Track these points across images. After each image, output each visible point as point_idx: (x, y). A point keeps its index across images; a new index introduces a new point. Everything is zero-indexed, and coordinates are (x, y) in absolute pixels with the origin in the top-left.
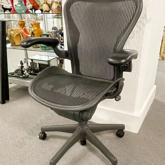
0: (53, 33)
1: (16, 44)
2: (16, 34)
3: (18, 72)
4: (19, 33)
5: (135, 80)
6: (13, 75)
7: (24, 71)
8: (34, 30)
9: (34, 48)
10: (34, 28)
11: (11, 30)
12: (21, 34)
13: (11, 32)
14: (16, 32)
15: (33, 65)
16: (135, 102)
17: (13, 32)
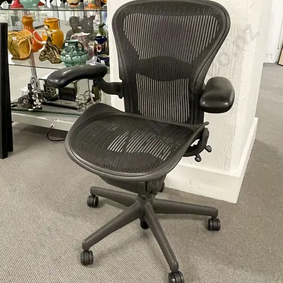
0: (83, 38)
1: (21, 57)
2: (21, 41)
3: (23, 101)
4: (26, 38)
5: (232, 119)
6: (16, 108)
7: (35, 101)
8: (51, 35)
9: (52, 63)
10: (52, 30)
11: (12, 34)
12: (29, 41)
13: (13, 38)
14: (20, 37)
15: (49, 89)
16: (230, 154)
17: (16, 37)
